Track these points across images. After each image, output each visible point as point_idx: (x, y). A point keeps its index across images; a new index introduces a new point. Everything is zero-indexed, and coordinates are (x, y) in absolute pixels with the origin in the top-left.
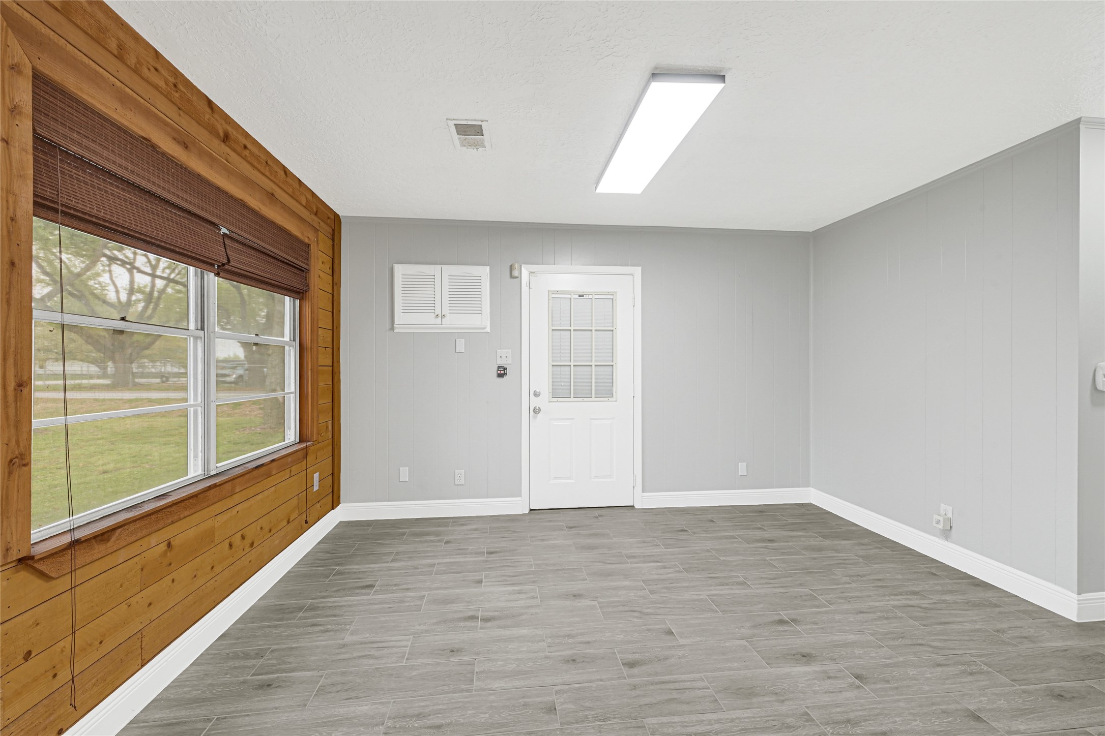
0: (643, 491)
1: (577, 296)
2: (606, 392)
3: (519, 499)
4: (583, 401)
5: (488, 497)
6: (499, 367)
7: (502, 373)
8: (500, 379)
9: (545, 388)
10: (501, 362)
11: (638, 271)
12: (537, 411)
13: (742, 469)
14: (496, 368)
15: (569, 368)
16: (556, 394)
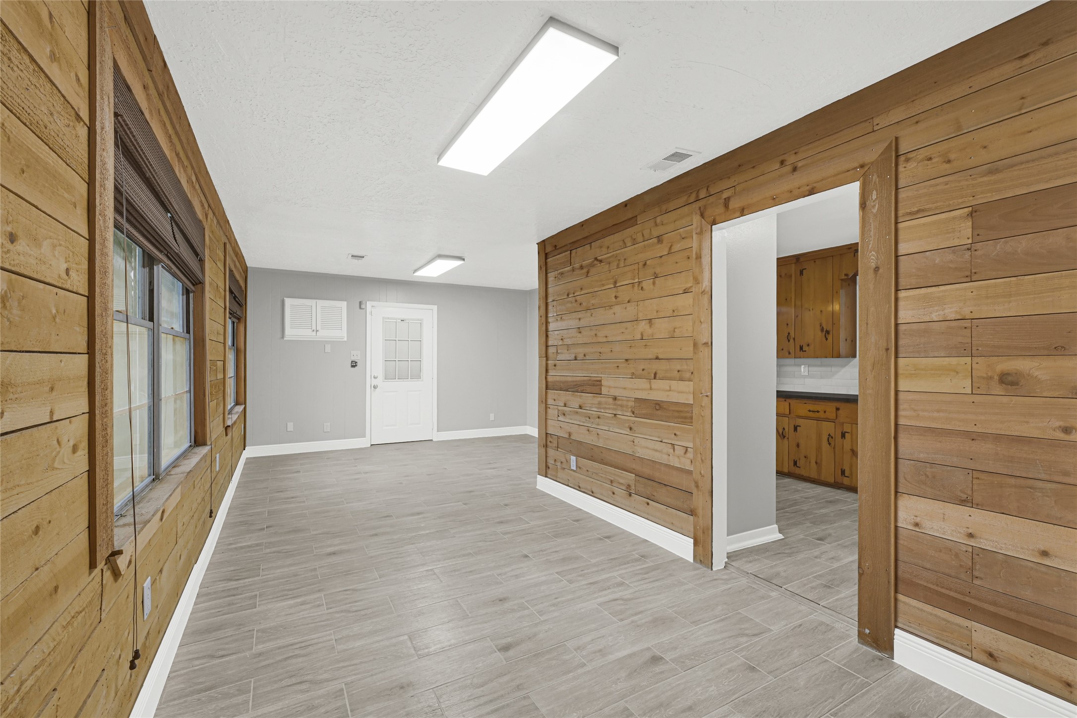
0: (438, 431)
1: (400, 321)
2: (417, 375)
3: (365, 439)
4: (403, 381)
5: (345, 439)
6: (352, 361)
7: (354, 365)
8: (353, 369)
9: (380, 373)
10: (353, 359)
11: (435, 308)
12: (375, 387)
13: (492, 417)
14: (351, 362)
15: (395, 362)
16: (386, 378)
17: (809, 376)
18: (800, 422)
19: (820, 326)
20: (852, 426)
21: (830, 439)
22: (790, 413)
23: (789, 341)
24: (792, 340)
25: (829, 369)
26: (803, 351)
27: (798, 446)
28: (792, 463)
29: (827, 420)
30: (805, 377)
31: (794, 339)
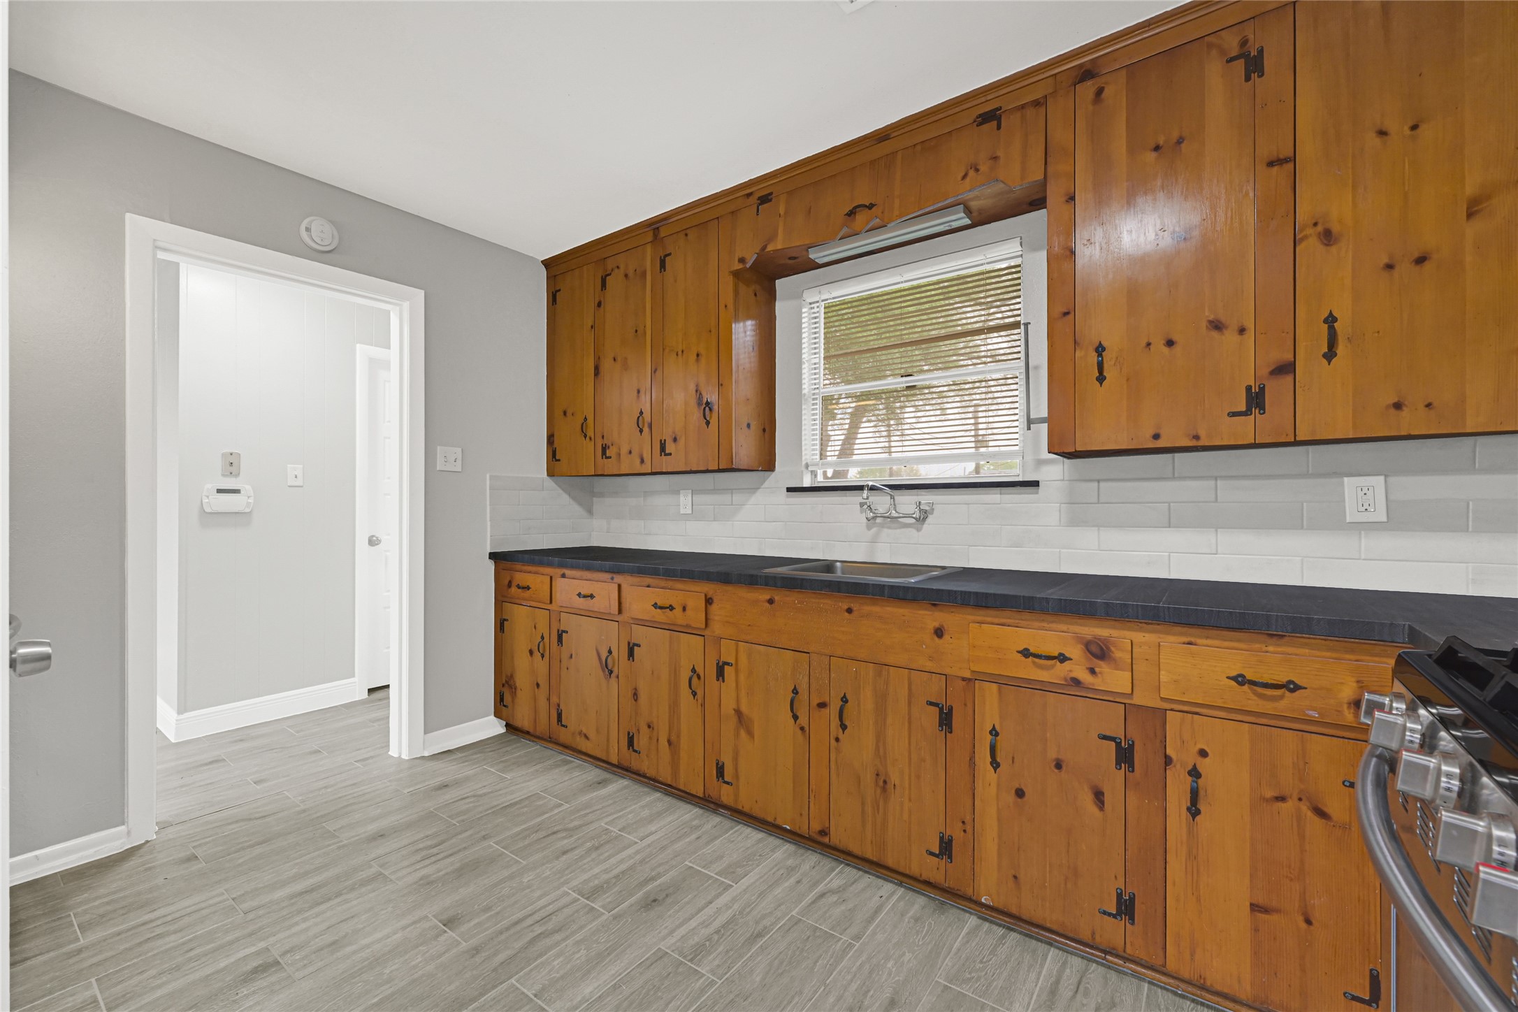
17: (694, 516)
18: (639, 634)
19: (697, 391)
20: (737, 646)
21: (695, 679)
22: (620, 611)
23: (641, 431)
24: (646, 429)
25: (726, 498)
26: (666, 455)
27: (635, 695)
28: (624, 742)
29: (688, 630)
30: (686, 517)
31: (650, 426)
